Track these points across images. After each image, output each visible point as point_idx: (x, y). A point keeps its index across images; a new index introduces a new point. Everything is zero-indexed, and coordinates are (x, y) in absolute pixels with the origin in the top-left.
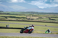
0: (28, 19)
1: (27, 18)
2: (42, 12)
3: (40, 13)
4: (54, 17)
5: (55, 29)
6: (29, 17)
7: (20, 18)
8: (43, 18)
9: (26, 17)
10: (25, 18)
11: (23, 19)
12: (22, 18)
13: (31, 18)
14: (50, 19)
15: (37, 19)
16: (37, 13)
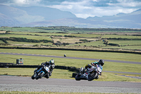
0: (56, 44)
1: (52, 42)
2: (85, 27)
3: (79, 29)
4: (115, 39)
5: (127, 67)
6: (58, 40)
7: (37, 41)
8: (89, 41)
9: (50, 39)
10: (50, 41)
11: (44, 44)
12: (41, 41)
13: (62, 42)
14: (106, 44)
15: (76, 43)
16: (74, 29)
